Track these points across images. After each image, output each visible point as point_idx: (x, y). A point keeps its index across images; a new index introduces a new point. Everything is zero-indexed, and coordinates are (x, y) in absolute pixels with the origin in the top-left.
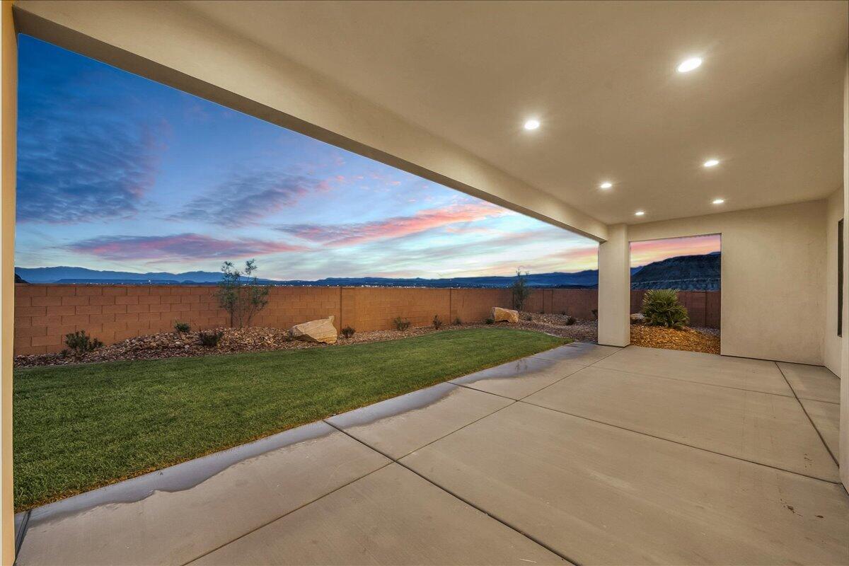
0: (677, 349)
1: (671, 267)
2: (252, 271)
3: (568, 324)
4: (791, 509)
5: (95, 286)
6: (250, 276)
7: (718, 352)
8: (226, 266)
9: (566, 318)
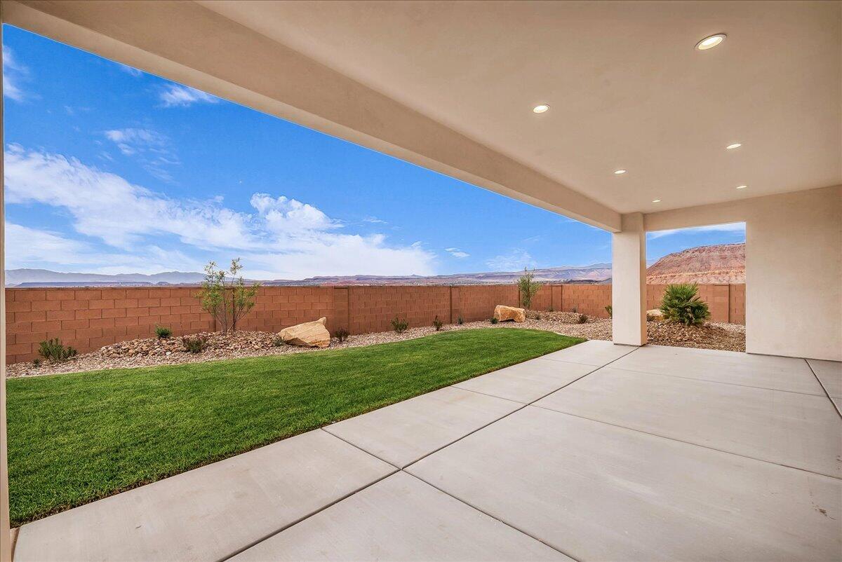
0: (699, 347)
1: (691, 258)
2: (237, 271)
3: (579, 323)
4: (823, 512)
5: (68, 289)
6: (236, 277)
7: (743, 350)
8: (210, 265)
9: (577, 316)
